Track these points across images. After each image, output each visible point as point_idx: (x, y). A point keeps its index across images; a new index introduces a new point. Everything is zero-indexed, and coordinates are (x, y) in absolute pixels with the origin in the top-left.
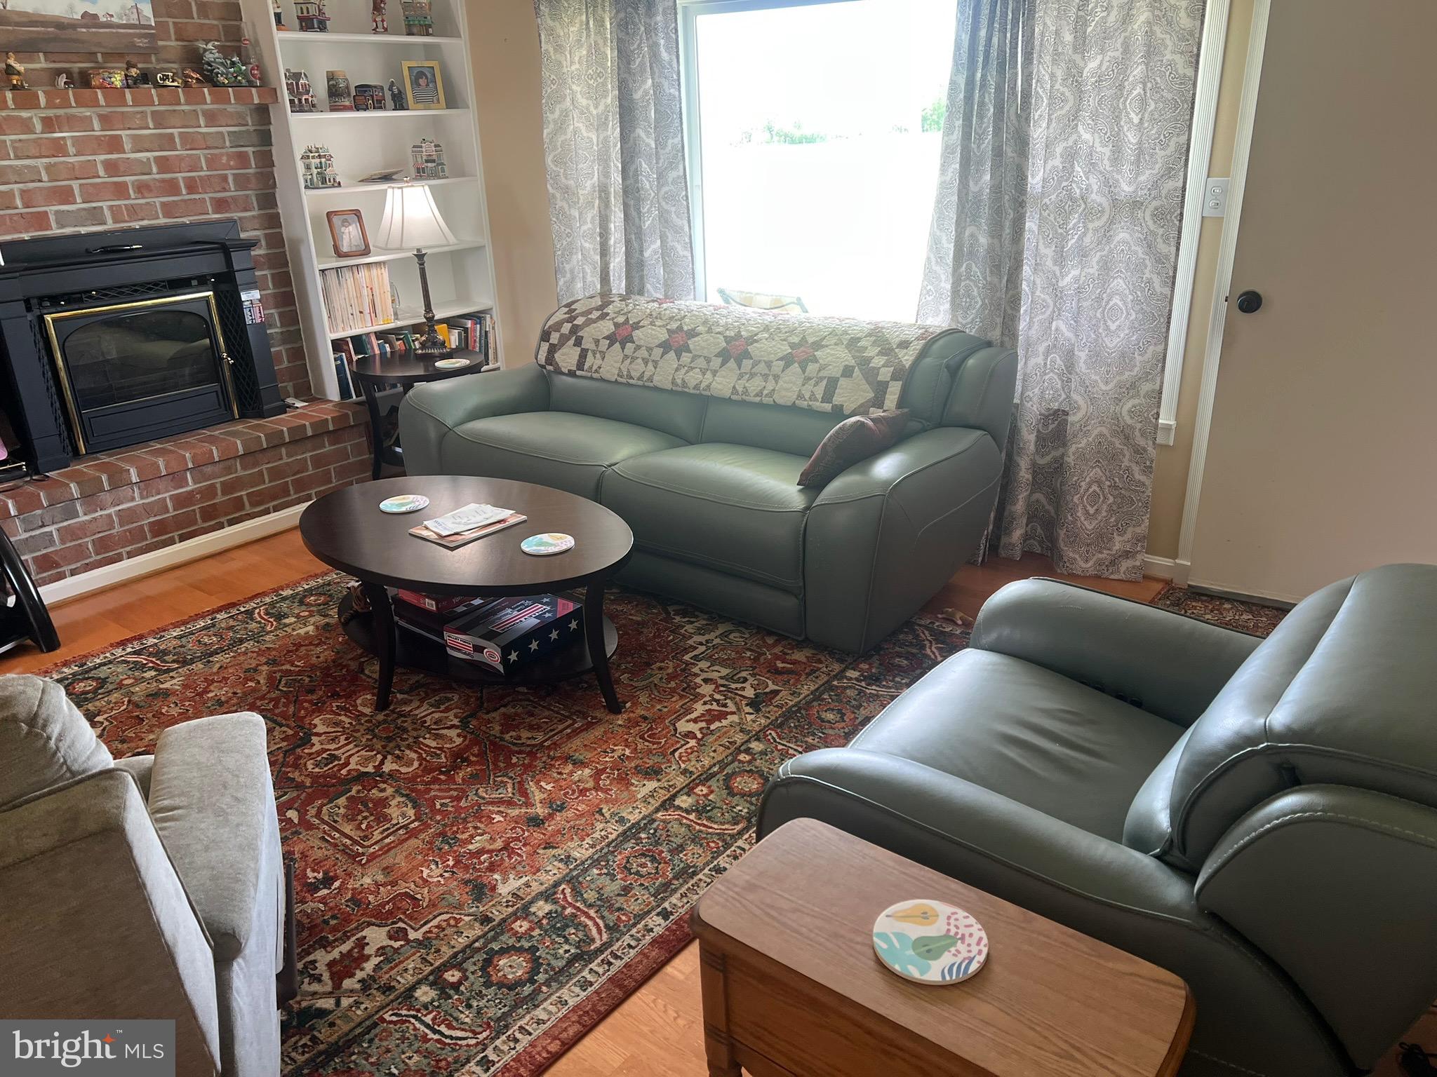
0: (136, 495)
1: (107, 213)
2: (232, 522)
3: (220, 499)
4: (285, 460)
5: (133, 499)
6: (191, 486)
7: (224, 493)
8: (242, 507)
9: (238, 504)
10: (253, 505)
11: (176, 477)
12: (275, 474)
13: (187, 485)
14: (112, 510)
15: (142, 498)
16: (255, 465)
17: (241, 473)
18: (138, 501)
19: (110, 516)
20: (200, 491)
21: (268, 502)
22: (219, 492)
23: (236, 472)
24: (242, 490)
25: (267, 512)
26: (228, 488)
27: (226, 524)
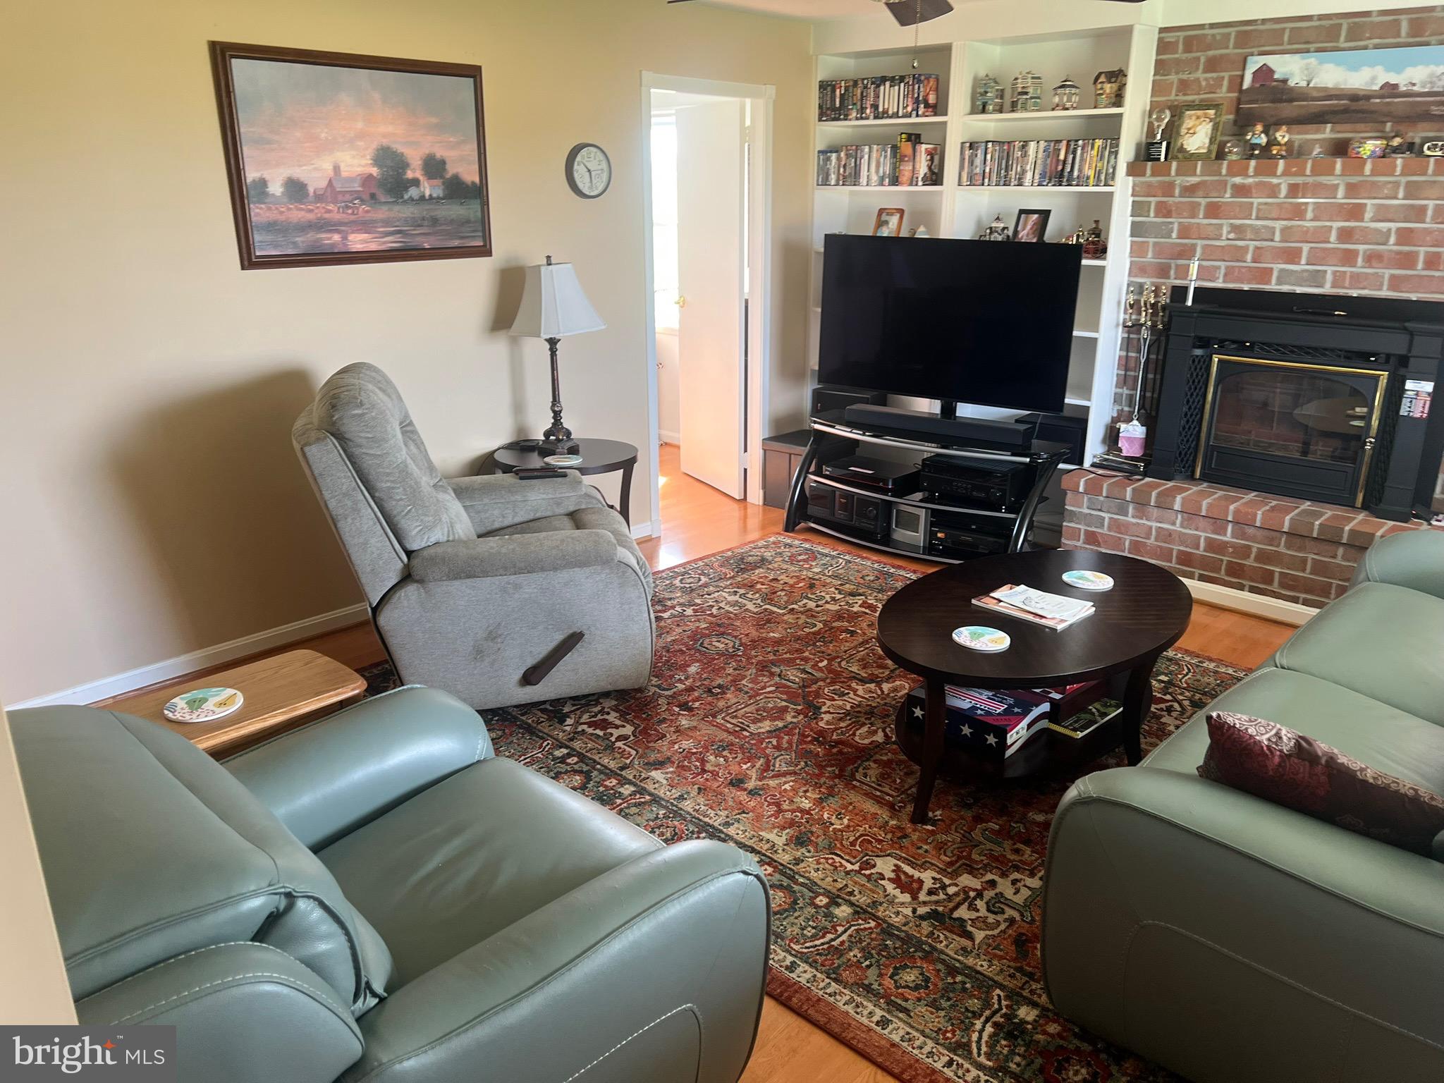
0: (1178, 522)
1: (1329, 277)
2: (1253, 590)
3: (1250, 562)
4: (1339, 561)
5: (1174, 524)
6: (1228, 537)
7: (1257, 559)
8: (1270, 582)
9: (1268, 577)
10: (1282, 585)
11: (1218, 523)
12: (1319, 568)
13: (1225, 535)
14: (1154, 524)
15: (1182, 526)
16: (1300, 549)
17: (1282, 549)
18: (1177, 528)
19: (1151, 528)
20: (1233, 545)
21: (1300, 592)
22: (1253, 556)
23: (1278, 546)
24: (1276, 566)
25: (1295, 600)
26: (1263, 556)
27: (1247, 588)
